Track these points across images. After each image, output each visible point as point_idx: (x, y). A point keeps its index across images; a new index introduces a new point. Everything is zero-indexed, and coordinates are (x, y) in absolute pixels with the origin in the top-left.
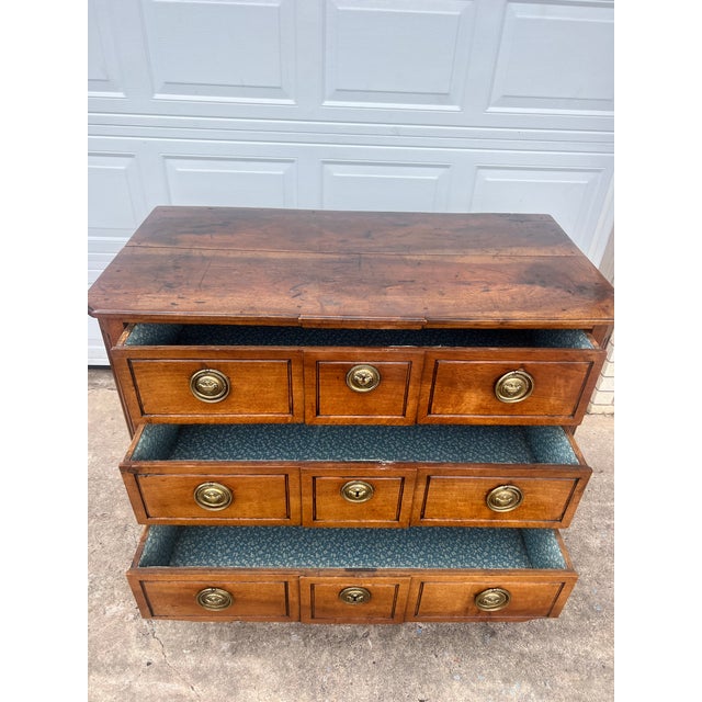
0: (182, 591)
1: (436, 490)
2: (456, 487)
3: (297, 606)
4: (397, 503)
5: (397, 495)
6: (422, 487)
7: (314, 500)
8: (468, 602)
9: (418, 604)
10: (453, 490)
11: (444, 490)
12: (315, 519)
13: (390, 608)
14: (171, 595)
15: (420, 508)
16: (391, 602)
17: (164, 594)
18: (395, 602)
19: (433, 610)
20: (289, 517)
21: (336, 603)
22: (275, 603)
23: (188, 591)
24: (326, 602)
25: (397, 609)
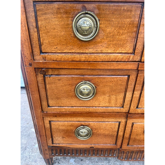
0: (69, 128)
3: (121, 138)
14: (63, 130)
17: (60, 130)
20: (122, 107)
23: (72, 128)
24: (137, 135)
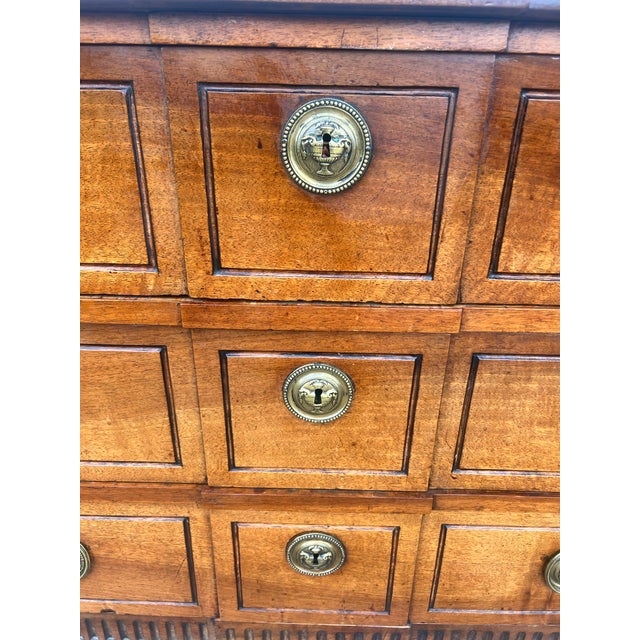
1: (488, 394)
2: (534, 386)
3: (211, 578)
4: (403, 424)
5: (404, 404)
6: (459, 384)
7: (228, 416)
8: (530, 578)
9: (436, 580)
10: (527, 393)
11: (508, 394)
12: (232, 466)
13: (383, 585)
15: (453, 441)
16: (385, 571)
18: (392, 572)
19: (462, 595)
20: (178, 462)
21: (282, 573)
22: (170, 570)
24: (264, 568)
25: (395, 588)
